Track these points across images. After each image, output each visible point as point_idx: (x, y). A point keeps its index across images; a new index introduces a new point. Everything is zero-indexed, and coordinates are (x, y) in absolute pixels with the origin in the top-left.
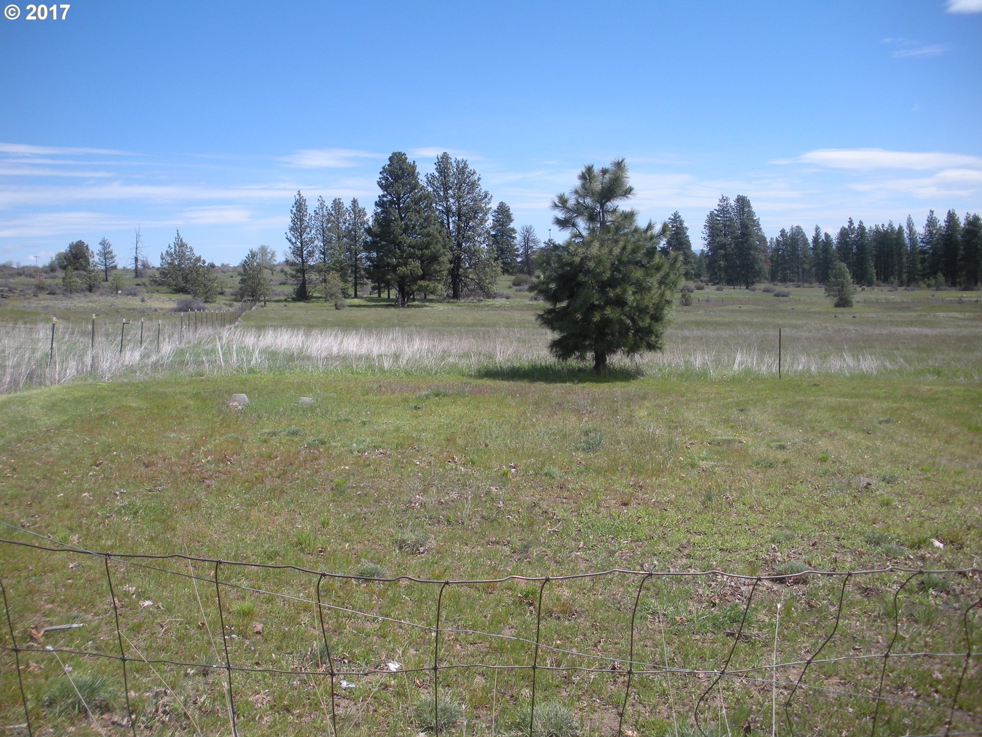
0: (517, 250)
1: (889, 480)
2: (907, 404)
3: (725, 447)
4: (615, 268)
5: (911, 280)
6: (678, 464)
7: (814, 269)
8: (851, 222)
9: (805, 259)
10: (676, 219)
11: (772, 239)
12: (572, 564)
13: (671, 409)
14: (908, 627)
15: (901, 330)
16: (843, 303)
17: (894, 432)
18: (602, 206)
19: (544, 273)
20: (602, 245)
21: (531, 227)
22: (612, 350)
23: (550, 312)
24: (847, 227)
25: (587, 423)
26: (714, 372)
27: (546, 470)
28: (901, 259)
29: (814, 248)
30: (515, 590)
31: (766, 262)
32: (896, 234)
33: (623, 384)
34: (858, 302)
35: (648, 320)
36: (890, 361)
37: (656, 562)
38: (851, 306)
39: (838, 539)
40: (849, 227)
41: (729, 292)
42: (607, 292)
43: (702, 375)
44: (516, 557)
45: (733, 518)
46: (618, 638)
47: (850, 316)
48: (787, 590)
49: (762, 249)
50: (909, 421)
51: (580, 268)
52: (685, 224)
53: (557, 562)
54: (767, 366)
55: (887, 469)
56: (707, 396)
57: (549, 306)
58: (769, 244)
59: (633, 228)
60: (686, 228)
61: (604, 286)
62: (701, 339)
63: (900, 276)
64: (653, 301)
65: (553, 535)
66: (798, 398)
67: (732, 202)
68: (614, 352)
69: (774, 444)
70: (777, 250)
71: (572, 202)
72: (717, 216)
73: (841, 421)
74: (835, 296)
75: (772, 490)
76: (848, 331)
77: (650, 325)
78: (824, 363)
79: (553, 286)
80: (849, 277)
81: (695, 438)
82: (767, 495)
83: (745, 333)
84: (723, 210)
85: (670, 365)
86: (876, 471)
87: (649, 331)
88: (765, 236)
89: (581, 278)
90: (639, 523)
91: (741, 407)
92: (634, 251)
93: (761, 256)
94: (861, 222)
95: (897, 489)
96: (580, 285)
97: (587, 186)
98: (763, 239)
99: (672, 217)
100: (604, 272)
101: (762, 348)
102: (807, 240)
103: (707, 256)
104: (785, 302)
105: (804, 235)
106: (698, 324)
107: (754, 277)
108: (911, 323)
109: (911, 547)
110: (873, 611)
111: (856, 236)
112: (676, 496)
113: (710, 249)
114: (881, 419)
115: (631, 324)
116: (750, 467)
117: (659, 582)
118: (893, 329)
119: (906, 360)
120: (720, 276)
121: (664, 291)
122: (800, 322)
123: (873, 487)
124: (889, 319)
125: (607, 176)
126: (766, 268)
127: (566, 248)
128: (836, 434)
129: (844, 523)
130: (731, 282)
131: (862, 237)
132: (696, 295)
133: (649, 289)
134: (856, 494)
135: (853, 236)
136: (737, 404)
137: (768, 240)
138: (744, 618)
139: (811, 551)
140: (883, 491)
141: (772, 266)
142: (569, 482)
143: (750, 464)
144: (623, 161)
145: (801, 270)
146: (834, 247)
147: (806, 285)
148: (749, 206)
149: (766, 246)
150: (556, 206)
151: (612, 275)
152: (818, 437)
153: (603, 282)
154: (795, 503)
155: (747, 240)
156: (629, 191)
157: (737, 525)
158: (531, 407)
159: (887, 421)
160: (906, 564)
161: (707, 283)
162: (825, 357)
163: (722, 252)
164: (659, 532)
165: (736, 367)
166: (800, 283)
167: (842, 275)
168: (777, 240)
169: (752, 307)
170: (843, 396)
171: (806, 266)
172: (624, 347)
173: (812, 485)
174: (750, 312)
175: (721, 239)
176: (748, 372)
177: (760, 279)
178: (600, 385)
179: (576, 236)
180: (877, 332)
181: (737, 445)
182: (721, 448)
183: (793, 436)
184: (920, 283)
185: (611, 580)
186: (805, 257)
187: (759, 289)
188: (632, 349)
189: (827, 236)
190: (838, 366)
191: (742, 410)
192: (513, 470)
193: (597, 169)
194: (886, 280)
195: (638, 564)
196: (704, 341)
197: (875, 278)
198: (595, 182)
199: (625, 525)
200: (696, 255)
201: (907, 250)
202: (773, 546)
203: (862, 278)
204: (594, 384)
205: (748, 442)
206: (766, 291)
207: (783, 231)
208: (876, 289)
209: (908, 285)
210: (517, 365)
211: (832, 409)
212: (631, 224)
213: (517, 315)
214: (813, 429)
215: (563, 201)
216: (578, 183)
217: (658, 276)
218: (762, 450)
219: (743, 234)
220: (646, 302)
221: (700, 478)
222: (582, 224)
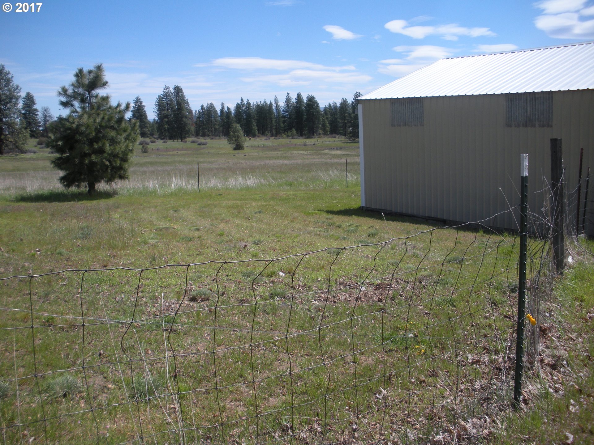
0: (39, 122)
1: (257, 243)
2: (272, 203)
3: (164, 232)
4: (98, 131)
5: (277, 133)
6: (137, 243)
7: (221, 128)
8: (242, 100)
9: (216, 123)
10: (138, 101)
11: (196, 111)
12: (75, 302)
13: (134, 213)
14: (263, 317)
15: (272, 162)
16: (238, 147)
17: (263, 218)
18: (89, 92)
19: (54, 135)
20: (89, 117)
21: (48, 108)
22: (98, 180)
23: (59, 159)
24: (240, 103)
25: (83, 223)
26: (160, 190)
27: (58, 251)
28: (272, 121)
29: (221, 116)
30: (41, 318)
31: (192, 125)
32: (268, 107)
33: (106, 200)
34: (247, 147)
35: (118, 162)
36: (264, 180)
37: (123, 296)
38: (244, 149)
39: (227, 276)
40: (241, 103)
41: (171, 144)
42: (93, 145)
43: (153, 193)
44: (41, 301)
45: (168, 269)
46: (102, 338)
47: (243, 155)
48: (198, 305)
49: (190, 117)
50: (272, 211)
51: (77, 131)
52: (143, 104)
53: (65, 301)
54: (191, 185)
55: (257, 237)
56: (155, 204)
57: (57, 155)
58: (194, 114)
59: (108, 106)
60: (144, 106)
61: (91, 142)
62: (154, 172)
63: (271, 131)
64: (122, 150)
65: (62, 287)
66: (209, 202)
67: (172, 90)
68: (99, 181)
69: (193, 228)
70: (199, 117)
71: (70, 91)
72: (163, 98)
73: (233, 213)
74: (234, 143)
75: (191, 253)
76: (242, 163)
77: (120, 164)
78: (226, 182)
79: (60, 143)
80: (241, 132)
81: (147, 228)
82: (188, 256)
83: (180, 168)
84: (166, 94)
85: (134, 188)
86: (251, 239)
87: (121, 168)
88: (192, 109)
89: (78, 137)
90: (113, 276)
91: (175, 209)
92: (109, 120)
93: (190, 122)
94: (248, 100)
95: (262, 247)
96: (77, 141)
97: (80, 81)
98: (190, 111)
99: (136, 100)
100: (91, 133)
101: (189, 175)
102: (216, 111)
103: (157, 122)
104: (204, 148)
105: (214, 109)
106: (152, 163)
107: (186, 134)
108: (278, 158)
109: (267, 277)
110: (245, 311)
111: (245, 108)
112: (135, 260)
113: (159, 119)
114: (256, 211)
115: (109, 164)
116: (178, 241)
117: (125, 307)
118: (267, 162)
119: (273, 179)
120: (165, 134)
121: (128, 144)
122: (213, 160)
123: (248, 247)
124: (265, 156)
125: (92, 75)
126: (193, 129)
127: (67, 120)
128: (229, 220)
129: (231, 268)
130: (172, 138)
131: (249, 109)
132: (151, 146)
133: (119, 143)
134: (238, 252)
135: (243, 108)
136: (173, 208)
137: (194, 112)
138: (174, 321)
139: (212, 284)
140: (254, 249)
141: (196, 127)
142: (72, 257)
143: (179, 240)
144: (101, 65)
145: (213, 129)
146: (233, 115)
147: (217, 138)
148: (182, 92)
149: (192, 116)
150: (60, 94)
151: (96, 134)
152: (219, 223)
153: (91, 139)
154: (204, 259)
155: (180, 113)
156: (105, 84)
157: (170, 273)
158: (49, 217)
159: (260, 212)
160: (264, 286)
161: (157, 139)
162: (226, 179)
163: (166, 120)
164: (125, 280)
165: (173, 186)
166: (213, 137)
167: (236, 131)
168: (199, 112)
169: (184, 152)
170: (236, 200)
171: (217, 127)
172: (106, 178)
173: (214, 248)
174: (183, 155)
175: (165, 112)
176: (180, 189)
177: (189, 135)
178: (92, 201)
179: (73, 112)
180: (258, 163)
181: (171, 230)
182: (162, 232)
183: (204, 223)
184: (283, 134)
185: (98, 308)
186: (216, 121)
187: (189, 141)
188: (110, 180)
189: (228, 108)
190: (234, 184)
191: (176, 211)
192: (38, 253)
193: (85, 70)
194: (263, 134)
195: (113, 298)
196: (156, 173)
197: (257, 133)
198: (85, 78)
199: (105, 278)
200: (151, 122)
201: (275, 116)
202: (190, 282)
203: (249, 133)
204: (88, 201)
205: (178, 228)
206: (193, 142)
207: (202, 107)
208: (258, 139)
209: (276, 136)
210: (40, 192)
211: (228, 207)
212: (107, 104)
213: (41, 163)
214: (217, 219)
215: (65, 90)
216: (74, 79)
217: (124, 135)
218: (186, 232)
219: (178, 109)
220: (117, 150)
221: (149, 249)
222: (77, 104)
